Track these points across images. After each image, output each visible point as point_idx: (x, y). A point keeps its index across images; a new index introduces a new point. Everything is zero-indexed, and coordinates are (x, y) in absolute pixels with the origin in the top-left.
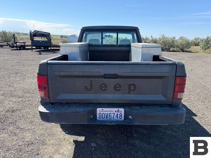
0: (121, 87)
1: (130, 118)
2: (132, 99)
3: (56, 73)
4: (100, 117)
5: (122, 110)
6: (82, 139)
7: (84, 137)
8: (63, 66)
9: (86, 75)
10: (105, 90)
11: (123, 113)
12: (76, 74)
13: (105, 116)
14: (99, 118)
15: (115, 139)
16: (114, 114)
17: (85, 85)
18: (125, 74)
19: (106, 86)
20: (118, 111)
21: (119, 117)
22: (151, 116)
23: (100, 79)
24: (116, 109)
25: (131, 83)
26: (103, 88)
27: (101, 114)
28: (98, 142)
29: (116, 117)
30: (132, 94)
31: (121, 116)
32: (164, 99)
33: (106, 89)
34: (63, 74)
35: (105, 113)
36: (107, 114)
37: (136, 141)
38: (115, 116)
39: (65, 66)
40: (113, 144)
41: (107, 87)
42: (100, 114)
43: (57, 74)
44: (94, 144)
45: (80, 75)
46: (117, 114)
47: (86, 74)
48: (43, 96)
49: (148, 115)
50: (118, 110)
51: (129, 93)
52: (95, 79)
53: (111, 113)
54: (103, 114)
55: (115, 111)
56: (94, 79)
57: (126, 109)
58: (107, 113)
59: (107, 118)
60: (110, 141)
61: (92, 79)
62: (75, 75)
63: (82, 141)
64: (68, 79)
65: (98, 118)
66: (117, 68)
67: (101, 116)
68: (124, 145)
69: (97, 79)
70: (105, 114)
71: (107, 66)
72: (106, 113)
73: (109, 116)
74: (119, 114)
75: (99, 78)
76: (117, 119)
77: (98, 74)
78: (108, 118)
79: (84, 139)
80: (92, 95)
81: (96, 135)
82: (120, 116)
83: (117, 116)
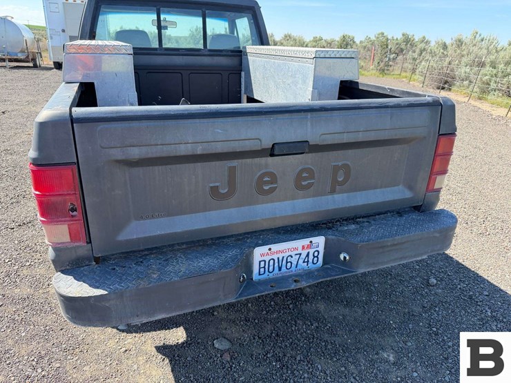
0: (313, 178)
1: (345, 258)
2: (341, 207)
3: (113, 151)
4: (262, 270)
5: (320, 241)
6: (178, 335)
7: (182, 328)
8: (135, 124)
9: (219, 151)
10: (272, 190)
11: (321, 249)
12: (183, 150)
13: (276, 265)
14: (260, 274)
15: (267, 312)
16: (300, 254)
17: (211, 185)
18: (329, 140)
19: (274, 179)
20: (311, 245)
21: (310, 261)
22: (396, 245)
23: (257, 160)
24: (306, 242)
25: (340, 164)
26: (265, 187)
27: (265, 261)
28: (229, 332)
29: (304, 262)
30: (339, 193)
31: (317, 257)
32: (408, 194)
33: (276, 188)
34: (135, 153)
35: (275, 257)
36: (281, 259)
37: (318, 305)
38: (301, 261)
39: (145, 124)
40: (269, 327)
41: (276, 182)
42: (262, 264)
43: (118, 154)
44: (221, 340)
45: (199, 153)
46: (308, 255)
47: (220, 148)
48: (67, 238)
49: (389, 244)
50: (311, 242)
51: (333, 191)
52: (244, 160)
53: (293, 254)
54: (272, 261)
55: (303, 247)
56: (240, 161)
57: (330, 237)
58: (280, 256)
59: (280, 269)
60: (256, 321)
61: (235, 163)
62: (182, 154)
63: (183, 343)
64: (156, 168)
65: (255, 276)
66: (309, 124)
67: (264, 267)
68: (295, 322)
69: (249, 161)
70: (276, 261)
71: (280, 116)
72: (278, 258)
73: (287, 262)
74: (311, 251)
75: (253, 158)
76: (306, 268)
77: (255, 146)
78: (284, 269)
79: (185, 335)
80: (233, 210)
81: (213, 315)
82: (314, 257)
83: (306, 260)
